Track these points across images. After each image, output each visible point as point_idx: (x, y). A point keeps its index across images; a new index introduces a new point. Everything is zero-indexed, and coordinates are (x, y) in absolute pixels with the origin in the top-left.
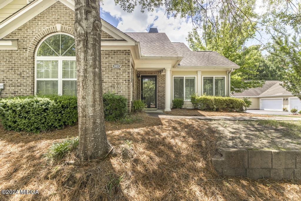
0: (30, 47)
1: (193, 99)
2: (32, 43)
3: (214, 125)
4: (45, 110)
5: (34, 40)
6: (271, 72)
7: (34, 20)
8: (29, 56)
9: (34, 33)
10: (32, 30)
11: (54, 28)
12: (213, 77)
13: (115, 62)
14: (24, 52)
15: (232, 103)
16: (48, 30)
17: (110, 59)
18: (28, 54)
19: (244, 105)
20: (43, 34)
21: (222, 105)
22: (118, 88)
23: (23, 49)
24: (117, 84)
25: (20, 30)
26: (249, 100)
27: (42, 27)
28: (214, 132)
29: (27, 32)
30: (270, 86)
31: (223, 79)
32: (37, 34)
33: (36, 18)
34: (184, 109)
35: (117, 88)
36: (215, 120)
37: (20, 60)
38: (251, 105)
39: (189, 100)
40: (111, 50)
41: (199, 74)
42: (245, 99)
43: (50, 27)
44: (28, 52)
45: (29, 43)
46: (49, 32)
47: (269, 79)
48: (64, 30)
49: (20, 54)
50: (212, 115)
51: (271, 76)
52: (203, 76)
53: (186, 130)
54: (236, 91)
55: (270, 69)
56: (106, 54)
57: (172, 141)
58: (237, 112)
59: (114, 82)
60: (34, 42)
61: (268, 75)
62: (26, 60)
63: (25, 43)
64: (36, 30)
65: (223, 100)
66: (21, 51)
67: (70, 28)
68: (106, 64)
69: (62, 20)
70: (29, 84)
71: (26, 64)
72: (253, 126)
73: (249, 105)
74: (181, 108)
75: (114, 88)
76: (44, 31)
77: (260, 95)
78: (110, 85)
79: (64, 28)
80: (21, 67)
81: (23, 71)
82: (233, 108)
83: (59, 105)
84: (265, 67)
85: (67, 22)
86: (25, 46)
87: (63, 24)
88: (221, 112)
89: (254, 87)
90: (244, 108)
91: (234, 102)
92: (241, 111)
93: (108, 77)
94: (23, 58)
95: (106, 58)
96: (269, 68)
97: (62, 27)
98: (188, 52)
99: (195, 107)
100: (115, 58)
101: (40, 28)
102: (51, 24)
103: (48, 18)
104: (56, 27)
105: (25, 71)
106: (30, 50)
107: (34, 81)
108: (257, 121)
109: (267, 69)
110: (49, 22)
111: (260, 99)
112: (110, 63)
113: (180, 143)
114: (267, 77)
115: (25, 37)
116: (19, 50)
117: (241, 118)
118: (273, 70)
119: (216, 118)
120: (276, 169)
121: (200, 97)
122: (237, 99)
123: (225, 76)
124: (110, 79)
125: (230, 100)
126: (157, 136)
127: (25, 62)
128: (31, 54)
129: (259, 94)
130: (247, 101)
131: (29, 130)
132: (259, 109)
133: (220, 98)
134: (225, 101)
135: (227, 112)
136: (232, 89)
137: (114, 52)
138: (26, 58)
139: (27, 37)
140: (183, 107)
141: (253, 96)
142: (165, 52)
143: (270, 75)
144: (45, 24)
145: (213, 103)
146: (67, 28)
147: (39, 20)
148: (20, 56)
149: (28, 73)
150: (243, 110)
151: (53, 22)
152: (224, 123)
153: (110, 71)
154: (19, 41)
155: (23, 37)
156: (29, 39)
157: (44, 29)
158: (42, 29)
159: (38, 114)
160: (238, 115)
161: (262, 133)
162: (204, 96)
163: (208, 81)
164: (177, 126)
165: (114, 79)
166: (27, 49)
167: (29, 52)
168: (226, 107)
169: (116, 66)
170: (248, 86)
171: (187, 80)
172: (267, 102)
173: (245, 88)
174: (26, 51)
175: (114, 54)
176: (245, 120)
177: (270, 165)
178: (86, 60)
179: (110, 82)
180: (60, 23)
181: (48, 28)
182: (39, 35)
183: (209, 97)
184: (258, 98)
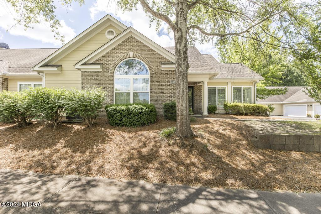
0: (111, 69)
1: (225, 106)
2: (112, 66)
3: (248, 123)
4: (140, 113)
5: (114, 64)
6: (296, 77)
7: (114, 50)
8: (110, 75)
9: (114, 59)
10: (112, 56)
11: (128, 55)
12: (241, 87)
13: (172, 79)
14: (107, 73)
15: (258, 109)
16: (124, 56)
17: (168, 77)
18: (110, 74)
19: (268, 110)
20: (120, 59)
21: (250, 110)
22: (175, 98)
23: (106, 70)
24: (173, 95)
25: (104, 57)
26: (272, 106)
27: (120, 55)
28: (249, 127)
29: (109, 58)
30: (294, 92)
31: (250, 89)
32: (116, 59)
33: (115, 48)
34: (217, 114)
35: (173, 98)
36: (247, 121)
37: (104, 78)
38: (274, 110)
39: (222, 106)
40: (169, 71)
41: (230, 85)
42: (269, 106)
43: (125, 54)
44: (109, 73)
45: (110, 66)
46: (124, 58)
47: (293, 85)
48: (135, 56)
49: (104, 74)
50: (243, 118)
51: (296, 82)
52: (232, 87)
53: (230, 126)
54: (260, 98)
55: (295, 74)
56: (165, 73)
57: (224, 132)
58: (262, 116)
59: (171, 94)
60: (114, 65)
61: (292, 80)
62: (108, 78)
63: (107, 66)
64: (115, 57)
65: (251, 106)
66: (104, 71)
67: (139, 54)
68: (166, 80)
69: (134, 49)
70: (110, 95)
71: (108, 81)
72: (275, 124)
73: (272, 110)
74: (214, 113)
75: (172, 98)
76: (121, 57)
77: (285, 101)
78: (169, 96)
79: (135, 55)
80: (104, 83)
81: (106, 86)
82: (259, 113)
83: (148, 110)
84: (289, 72)
85: (137, 51)
86: (108, 68)
87: (134, 52)
88: (249, 116)
89: (278, 94)
90: (268, 113)
91: (260, 108)
92: (266, 115)
93: (167, 90)
94: (106, 77)
95: (166, 76)
96: (293, 73)
97: (134, 54)
98: (217, 65)
99: (227, 112)
100: (172, 76)
101: (118, 55)
102: (126, 52)
103: (123, 48)
104: (129, 54)
105: (107, 86)
106: (111, 71)
107: (113, 93)
108: (277, 122)
109: (292, 74)
110: (124, 51)
111: (284, 105)
112: (168, 80)
113: (229, 133)
114: (292, 82)
115: (108, 62)
116: (103, 71)
117: (266, 120)
118: (298, 75)
119: (247, 119)
120: (288, 145)
121: (232, 104)
122: (262, 106)
123: (252, 86)
124: (168, 91)
125: (256, 106)
126: (213, 129)
127: (107, 79)
128: (111, 74)
129: (282, 101)
130: (271, 107)
131: (129, 125)
132: (283, 116)
133: (249, 104)
134: (253, 107)
135: (254, 116)
136: (257, 97)
137: (171, 72)
138: (108, 77)
139: (109, 62)
140: (217, 112)
141: (277, 102)
142: (203, 68)
143: (294, 80)
144: (121, 52)
145: (243, 109)
146: (137, 54)
147: (117, 50)
148: (104, 75)
149: (109, 87)
150: (267, 115)
151: (127, 51)
152: (255, 123)
153: (168, 86)
154: (103, 65)
155: (106, 62)
156: (110, 63)
157: (121, 56)
158: (120, 56)
159: (136, 116)
160: (264, 118)
161: (281, 128)
162: (235, 103)
163: (237, 90)
164: (222, 124)
165: (171, 91)
166: (108, 70)
167: (111, 72)
168: (254, 112)
169: (173, 82)
170: (271, 93)
171: (219, 90)
172: (291, 108)
173: (268, 95)
174: (108, 71)
175: (171, 73)
176: (269, 121)
177: (285, 142)
178: (183, 85)
179: (168, 94)
180: (133, 51)
181: (123, 55)
182: (117, 60)
183: (239, 104)
184: (282, 104)
